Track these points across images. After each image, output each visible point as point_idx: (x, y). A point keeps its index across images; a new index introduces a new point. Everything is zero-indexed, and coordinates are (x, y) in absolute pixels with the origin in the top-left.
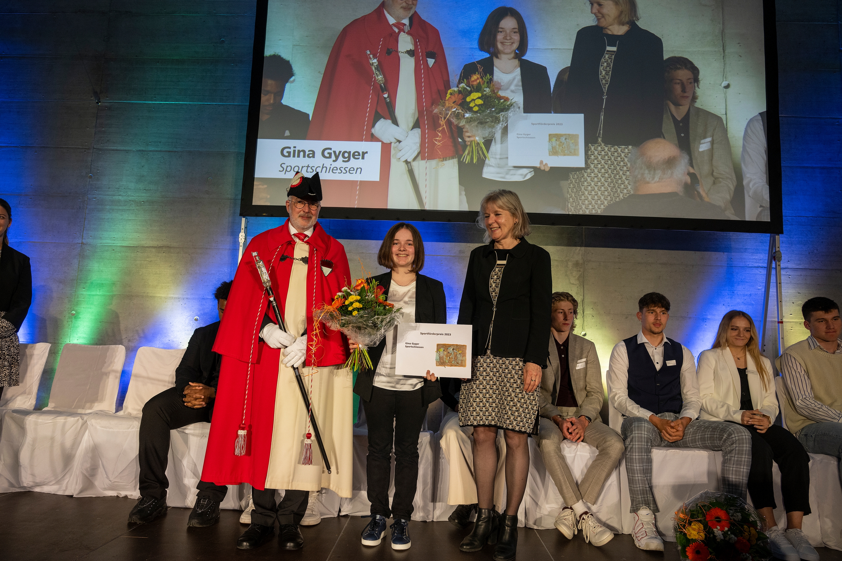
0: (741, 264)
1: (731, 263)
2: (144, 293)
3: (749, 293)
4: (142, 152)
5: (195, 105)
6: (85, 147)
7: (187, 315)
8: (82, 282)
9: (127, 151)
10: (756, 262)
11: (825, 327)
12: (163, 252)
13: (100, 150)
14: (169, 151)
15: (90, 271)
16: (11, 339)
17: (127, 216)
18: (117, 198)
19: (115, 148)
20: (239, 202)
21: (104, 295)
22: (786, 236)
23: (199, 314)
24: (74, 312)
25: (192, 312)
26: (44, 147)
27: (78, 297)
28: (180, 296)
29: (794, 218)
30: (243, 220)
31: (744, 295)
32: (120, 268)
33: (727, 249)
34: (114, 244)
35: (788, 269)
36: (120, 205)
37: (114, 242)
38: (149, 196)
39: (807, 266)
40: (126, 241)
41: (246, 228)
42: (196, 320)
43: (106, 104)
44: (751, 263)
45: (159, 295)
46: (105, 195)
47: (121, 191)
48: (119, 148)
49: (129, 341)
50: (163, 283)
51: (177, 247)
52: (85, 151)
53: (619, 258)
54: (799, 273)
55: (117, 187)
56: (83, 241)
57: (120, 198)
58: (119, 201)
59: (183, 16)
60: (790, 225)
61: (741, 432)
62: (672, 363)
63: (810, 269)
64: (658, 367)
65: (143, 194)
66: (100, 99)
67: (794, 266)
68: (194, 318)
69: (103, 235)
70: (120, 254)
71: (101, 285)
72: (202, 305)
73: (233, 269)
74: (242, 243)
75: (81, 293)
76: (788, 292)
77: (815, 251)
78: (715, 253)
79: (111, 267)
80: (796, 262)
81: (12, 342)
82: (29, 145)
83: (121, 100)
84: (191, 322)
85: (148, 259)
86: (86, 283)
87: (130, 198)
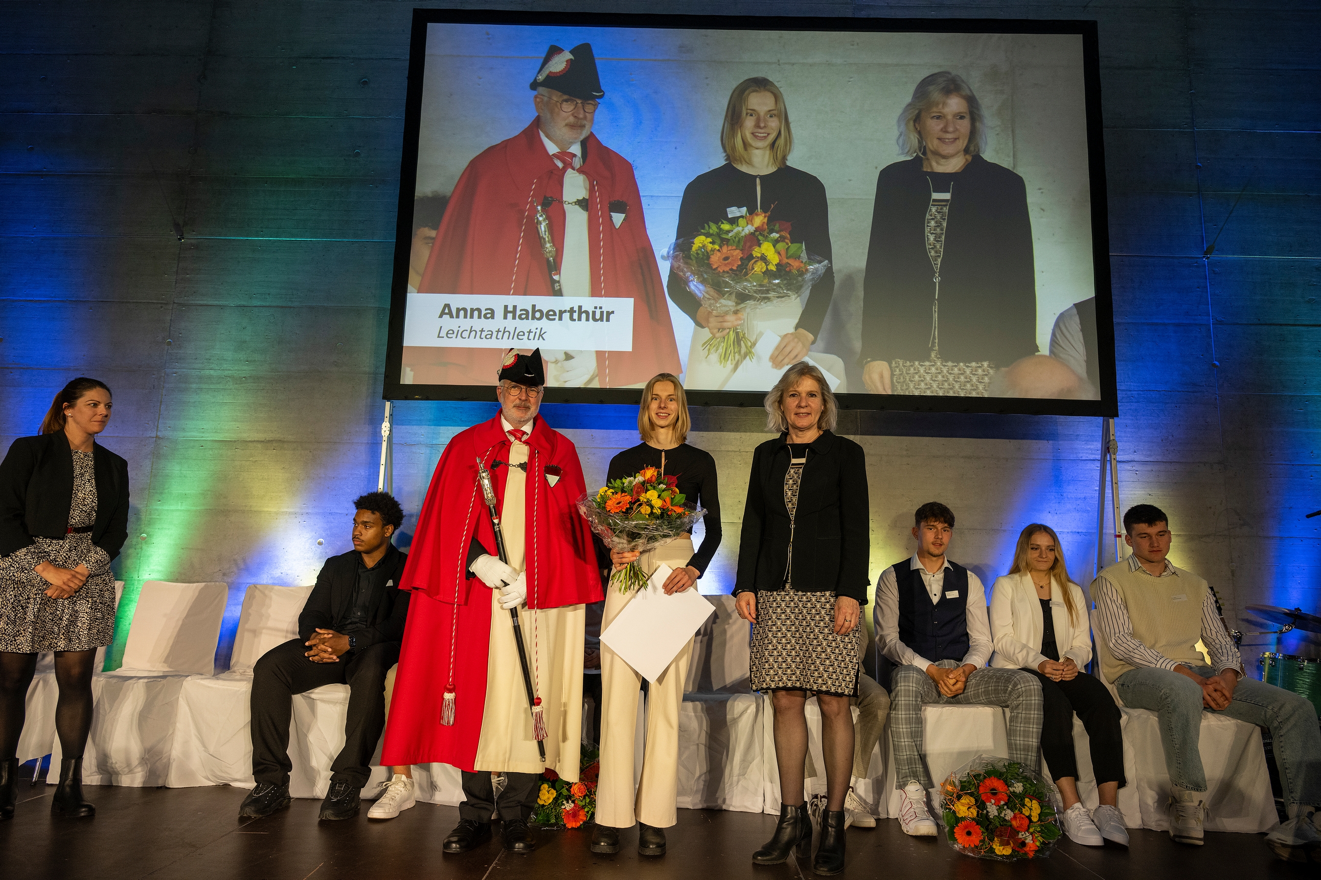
0: (1072, 457)
1: (1058, 455)
2: (246, 506)
3: (1082, 496)
4: (243, 308)
5: (318, 242)
6: (162, 302)
7: (307, 536)
8: (156, 493)
9: (222, 307)
10: (1092, 454)
11: (1148, 544)
12: (273, 448)
13: (184, 305)
14: (282, 307)
15: (168, 476)
16: (104, 580)
17: (221, 397)
18: (207, 372)
19: (205, 302)
20: (382, 377)
21: (189, 511)
22: (1131, 417)
23: (324, 535)
24: (144, 535)
25: (314, 533)
26: (102, 302)
27: (150, 514)
28: (297, 510)
29: (1141, 393)
30: (388, 404)
31: (1077, 499)
32: (211, 471)
33: (1052, 436)
34: (202, 437)
35: (1135, 463)
36: (212, 383)
37: (203, 435)
38: (253, 370)
39: (1160, 458)
40: (220, 433)
41: (391, 415)
42: (320, 544)
43: (193, 241)
44: (1084, 454)
45: (266, 509)
46: (191, 369)
47: (213, 363)
48: (210, 303)
49: (224, 574)
50: (273, 492)
51: (292, 442)
52: (162, 307)
53: (907, 450)
54: (1149, 468)
55: (207, 357)
56: (159, 434)
57: (212, 372)
58: (210, 377)
59: (302, 118)
60: (1136, 402)
61: (1028, 682)
62: (953, 594)
63: (1164, 462)
64: (935, 600)
65: (245, 368)
66: (183, 234)
67: (1143, 458)
68: (316, 541)
69: (188, 426)
70: (211, 452)
71: (184, 497)
72: (328, 522)
73: (372, 470)
74: (386, 436)
75: (155, 507)
76: (1135, 494)
77: (1170, 438)
78: (1037, 441)
79: (199, 471)
80: (1144, 453)
81: (106, 584)
82: (81, 299)
83: (212, 235)
84: (313, 547)
85: (251, 459)
86: (162, 493)
87: (226, 373)
